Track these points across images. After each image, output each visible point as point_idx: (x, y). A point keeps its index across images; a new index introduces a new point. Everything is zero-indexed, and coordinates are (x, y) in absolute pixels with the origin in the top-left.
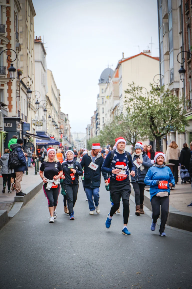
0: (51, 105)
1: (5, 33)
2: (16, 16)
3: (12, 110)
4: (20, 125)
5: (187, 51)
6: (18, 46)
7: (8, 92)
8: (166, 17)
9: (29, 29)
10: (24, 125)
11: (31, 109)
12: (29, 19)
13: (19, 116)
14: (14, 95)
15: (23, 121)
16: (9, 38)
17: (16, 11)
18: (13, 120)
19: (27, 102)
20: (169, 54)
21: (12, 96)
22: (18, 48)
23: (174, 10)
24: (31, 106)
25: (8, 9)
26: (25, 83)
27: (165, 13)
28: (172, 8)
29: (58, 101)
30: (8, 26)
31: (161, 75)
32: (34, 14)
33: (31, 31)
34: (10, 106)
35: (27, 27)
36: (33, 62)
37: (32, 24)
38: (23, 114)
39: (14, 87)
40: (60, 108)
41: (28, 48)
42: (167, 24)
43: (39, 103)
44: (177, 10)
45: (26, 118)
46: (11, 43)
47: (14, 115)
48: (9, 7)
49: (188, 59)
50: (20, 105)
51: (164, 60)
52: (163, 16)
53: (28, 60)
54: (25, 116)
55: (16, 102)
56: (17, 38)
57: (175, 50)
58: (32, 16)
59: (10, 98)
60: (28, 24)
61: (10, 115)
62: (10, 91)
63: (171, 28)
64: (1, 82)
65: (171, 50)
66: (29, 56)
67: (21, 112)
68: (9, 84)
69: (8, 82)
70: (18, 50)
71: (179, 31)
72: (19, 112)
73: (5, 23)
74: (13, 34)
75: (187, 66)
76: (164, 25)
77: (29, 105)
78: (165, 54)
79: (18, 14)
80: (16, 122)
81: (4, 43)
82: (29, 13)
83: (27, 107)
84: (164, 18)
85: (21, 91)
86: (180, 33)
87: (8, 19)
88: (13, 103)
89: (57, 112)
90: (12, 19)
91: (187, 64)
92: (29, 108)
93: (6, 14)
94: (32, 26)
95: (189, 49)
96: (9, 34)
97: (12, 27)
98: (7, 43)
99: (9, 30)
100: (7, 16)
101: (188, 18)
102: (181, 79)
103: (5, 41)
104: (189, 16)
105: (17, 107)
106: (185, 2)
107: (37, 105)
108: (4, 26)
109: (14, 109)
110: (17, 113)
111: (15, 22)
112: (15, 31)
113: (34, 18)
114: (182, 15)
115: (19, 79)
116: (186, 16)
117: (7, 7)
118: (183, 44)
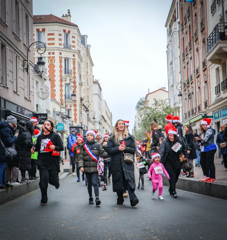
0: (105, 121)
1: (72, 74)
2: (80, 65)
3: (77, 121)
4: (83, 131)
5: (184, 83)
6: (81, 83)
7: (74, 111)
8: (171, 63)
9: (89, 73)
10: (85, 131)
11: (90, 122)
12: (89, 68)
13: (82, 125)
14: (78, 112)
15: (84, 129)
16: (75, 77)
17: (79, 61)
18: (77, 128)
19: (88, 118)
20: (173, 87)
21: (77, 113)
22: (81, 84)
23: (176, 58)
24: (90, 120)
25: (74, 60)
26: (85, 105)
27: (171, 62)
28: (175, 58)
29: (111, 120)
30: (74, 71)
31: (169, 99)
32: (92, 65)
33: (91, 75)
34: (76, 119)
35: (88, 72)
36: (92, 94)
37: (91, 71)
38: (84, 125)
39: (78, 108)
40: (112, 124)
41: (89, 85)
42: (172, 68)
43: (95, 118)
44: (178, 58)
45: (87, 127)
46: (76, 81)
47: (78, 125)
48: (75, 59)
49: (185, 88)
50: (82, 119)
51: (171, 90)
52: (170, 63)
53: (88, 92)
54: (86, 126)
55: (80, 117)
56: (80, 77)
57: (176, 83)
58: (91, 65)
59: (75, 115)
60: (89, 71)
61: (75, 125)
62: (75, 110)
63: (174, 70)
64: (70, 104)
65: (175, 84)
66: (89, 90)
67: (83, 124)
68: (75, 105)
69: (74, 105)
70: (81, 85)
71: (179, 71)
72: (81, 123)
73: (72, 69)
74: (77, 75)
75: (184, 93)
76: (170, 68)
77: (89, 120)
78: (171, 87)
79: (81, 64)
80: (79, 129)
81: (71, 80)
82: (89, 64)
83: (88, 121)
84: (170, 64)
85: (82, 110)
86: (180, 73)
87: (74, 66)
88: (78, 117)
89: (110, 126)
90: (76, 66)
91: (184, 91)
92: (89, 122)
93: (73, 63)
94: (91, 72)
95: (185, 81)
96: (74, 75)
97: (76, 71)
98: (74, 81)
99: (75, 73)
100: (73, 64)
101: (184, 63)
102: (179, 100)
103: (72, 80)
104: (184, 61)
105: (80, 120)
106: (183, 53)
107: (94, 119)
108: (72, 71)
109: (78, 121)
110: (80, 123)
111: (78, 68)
112: (78, 73)
113: (93, 67)
114: (181, 61)
115: (82, 103)
116: (183, 61)
117: (73, 59)
118: (181, 79)
